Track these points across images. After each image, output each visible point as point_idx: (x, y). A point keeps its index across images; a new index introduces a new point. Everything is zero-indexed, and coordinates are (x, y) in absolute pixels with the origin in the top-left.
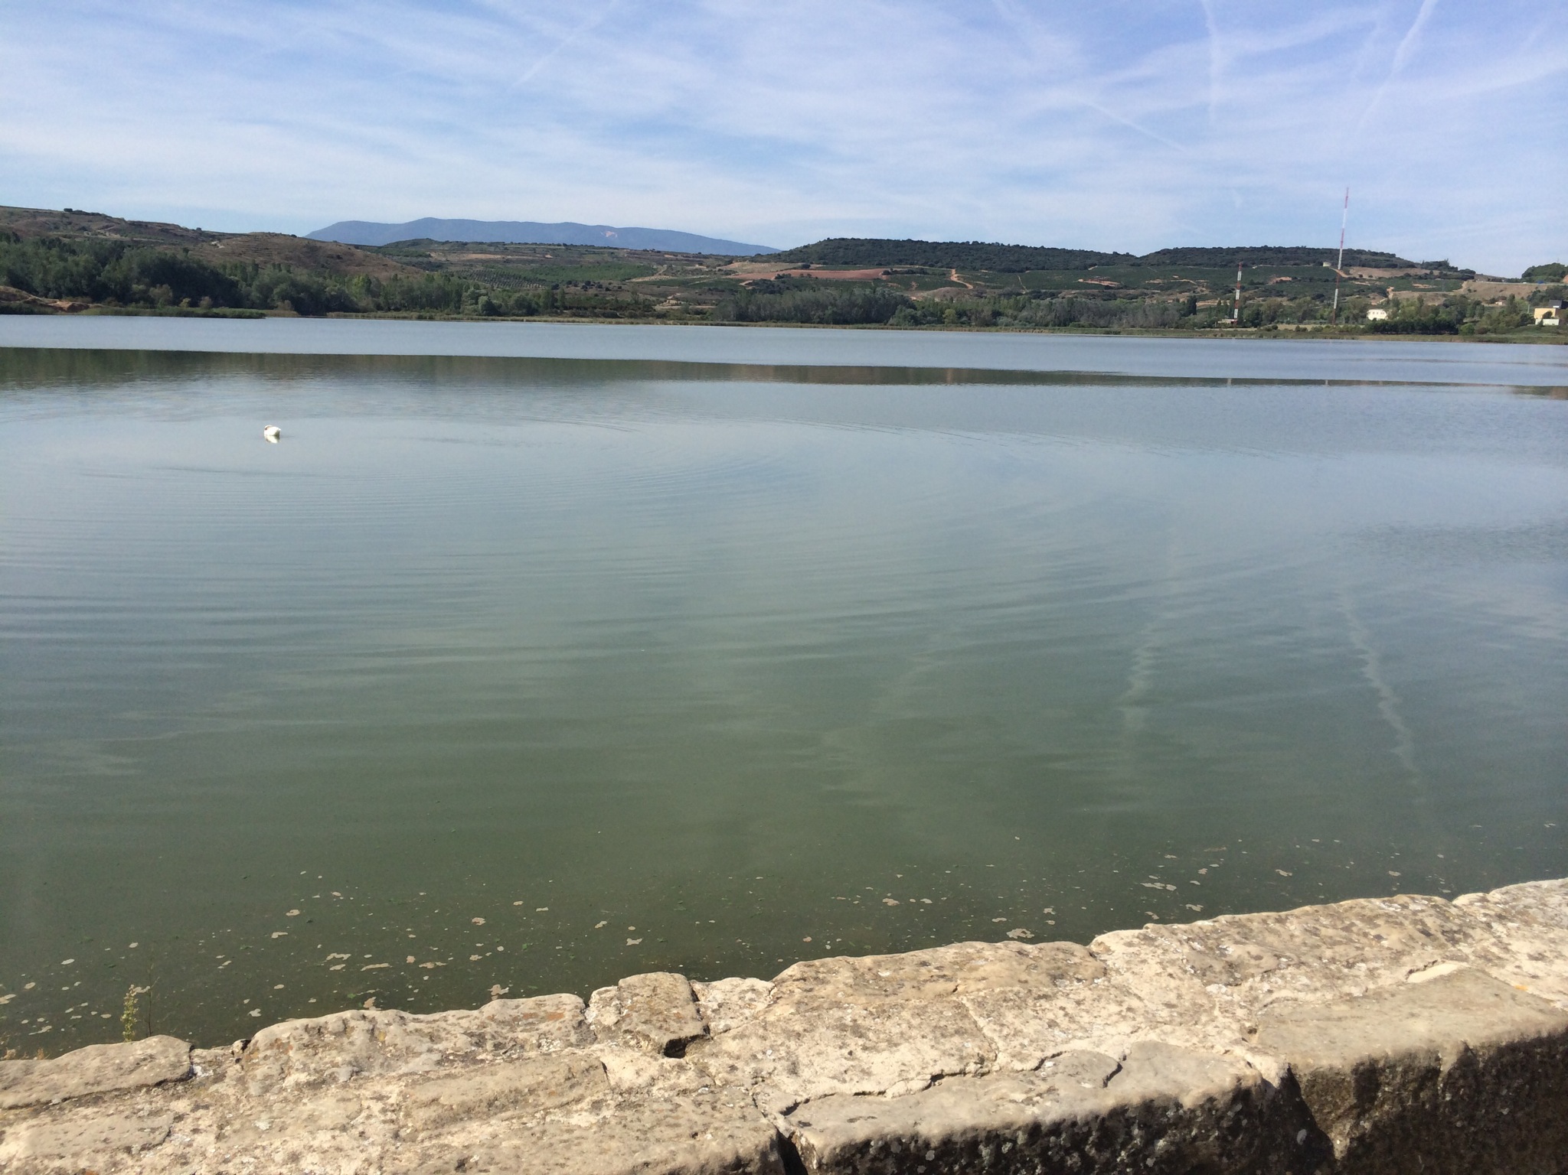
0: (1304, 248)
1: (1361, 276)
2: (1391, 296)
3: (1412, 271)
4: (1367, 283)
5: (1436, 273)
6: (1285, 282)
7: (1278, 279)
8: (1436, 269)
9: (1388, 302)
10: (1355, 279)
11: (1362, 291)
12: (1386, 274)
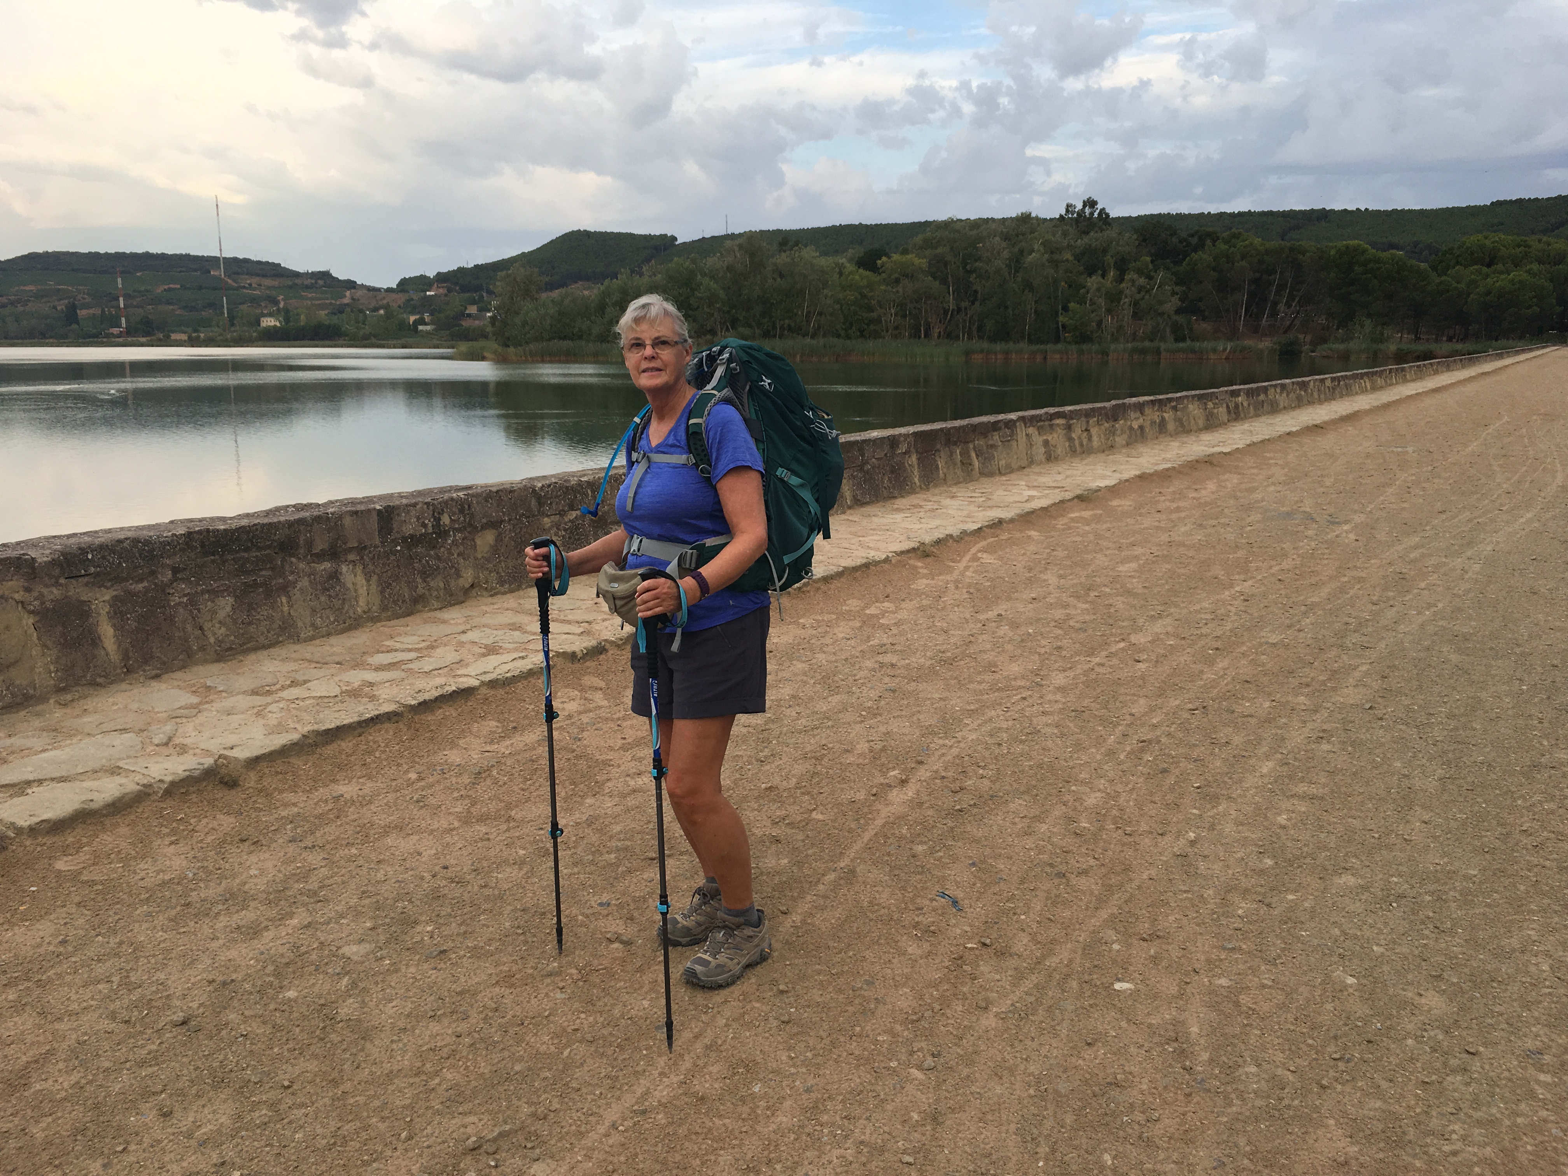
0: (188, 256)
1: (250, 285)
2: (282, 305)
3: (298, 281)
4: (257, 292)
5: (321, 282)
6: (174, 289)
7: (166, 287)
8: (321, 279)
9: (279, 310)
10: (244, 287)
11: (254, 300)
12: (275, 283)
